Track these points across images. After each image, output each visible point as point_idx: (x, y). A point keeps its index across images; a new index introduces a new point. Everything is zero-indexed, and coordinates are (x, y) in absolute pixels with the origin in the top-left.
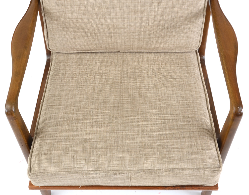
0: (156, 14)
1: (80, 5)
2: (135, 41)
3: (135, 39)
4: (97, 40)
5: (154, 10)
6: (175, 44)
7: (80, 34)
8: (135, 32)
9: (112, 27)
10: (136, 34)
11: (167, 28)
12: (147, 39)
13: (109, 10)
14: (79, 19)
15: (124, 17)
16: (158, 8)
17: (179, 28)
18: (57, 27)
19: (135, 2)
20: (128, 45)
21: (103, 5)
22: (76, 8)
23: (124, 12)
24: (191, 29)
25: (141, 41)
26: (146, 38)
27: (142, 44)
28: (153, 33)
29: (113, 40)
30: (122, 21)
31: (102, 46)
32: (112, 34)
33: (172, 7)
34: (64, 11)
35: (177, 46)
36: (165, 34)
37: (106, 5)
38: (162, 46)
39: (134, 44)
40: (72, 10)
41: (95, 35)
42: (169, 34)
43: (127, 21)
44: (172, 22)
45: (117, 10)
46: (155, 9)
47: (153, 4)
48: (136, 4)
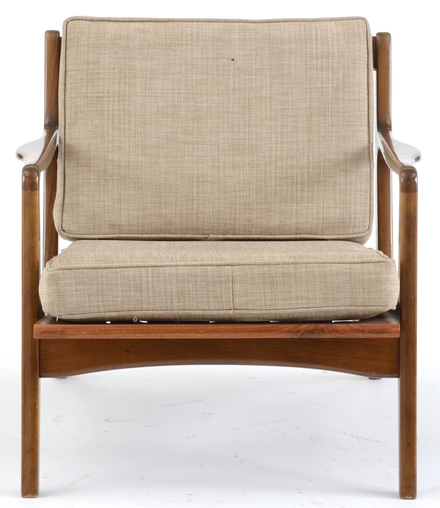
0: (279, 153)
1: (137, 135)
2: (239, 209)
3: (240, 204)
4: (163, 205)
5: (274, 146)
6: (321, 215)
7: (131, 192)
8: (239, 191)
9: (195, 179)
10: (242, 194)
11: (302, 183)
12: (263, 206)
13: (191, 146)
14: (131, 163)
15: (218, 160)
16: (282, 143)
17: (325, 182)
18: (88, 179)
19: (239, 132)
20: (226, 219)
21: (179, 135)
22: (129, 141)
23: (218, 150)
24: (349, 186)
25: (253, 209)
26: (261, 203)
27: (254, 216)
28: (276, 193)
29: (195, 207)
30: (213, 167)
31: (173, 220)
32: (195, 195)
33: (309, 141)
34: (104, 148)
35: (325, 221)
36: (299, 195)
37: (186, 136)
38: (294, 220)
39: (237, 216)
40: (122, 145)
41: (161, 196)
42: (305, 194)
43: (225, 167)
44: (311, 171)
45: (206, 146)
46: (276, 144)
47: (273, 135)
48: (242, 135)
